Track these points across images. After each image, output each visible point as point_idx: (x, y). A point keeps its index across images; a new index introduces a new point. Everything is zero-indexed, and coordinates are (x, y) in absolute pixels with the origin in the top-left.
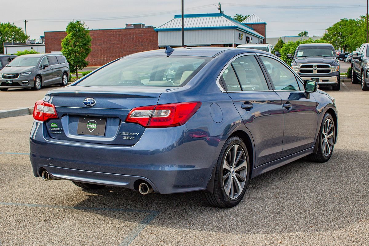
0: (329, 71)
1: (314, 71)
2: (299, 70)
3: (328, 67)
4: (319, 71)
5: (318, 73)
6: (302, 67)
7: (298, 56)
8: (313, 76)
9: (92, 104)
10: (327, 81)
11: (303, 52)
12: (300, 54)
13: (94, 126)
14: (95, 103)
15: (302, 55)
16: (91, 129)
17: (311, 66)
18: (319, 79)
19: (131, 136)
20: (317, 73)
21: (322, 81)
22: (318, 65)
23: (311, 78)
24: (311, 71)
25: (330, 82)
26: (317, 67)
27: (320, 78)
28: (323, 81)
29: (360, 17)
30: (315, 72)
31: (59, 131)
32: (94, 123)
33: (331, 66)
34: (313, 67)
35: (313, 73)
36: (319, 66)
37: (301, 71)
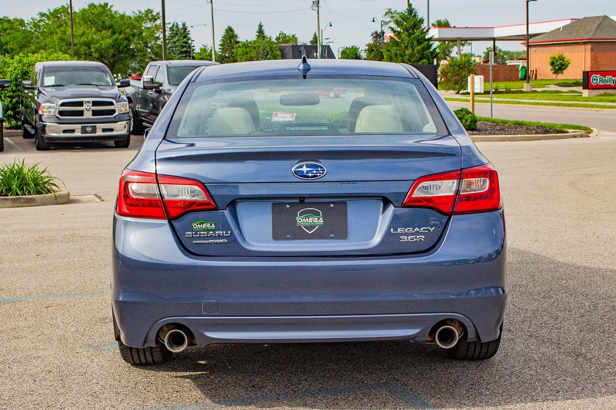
0: (113, 112)
1: (85, 112)
2: (57, 112)
3: (112, 104)
4: (95, 113)
5: (93, 115)
6: (63, 105)
7: (45, 85)
8: (85, 121)
9: (318, 175)
10: (112, 130)
11: (54, 77)
12: (50, 80)
13: (318, 221)
14: (326, 170)
15: (53, 83)
16: (310, 227)
17: (81, 104)
18: (97, 127)
19: (417, 233)
20: (92, 117)
21: (101, 130)
22: (93, 102)
23: (82, 126)
24: (81, 113)
25: (116, 131)
26: (91, 105)
27: (98, 125)
28: (104, 130)
29: (38, 15)
30: (88, 115)
31: (219, 237)
32: (317, 214)
33: (117, 102)
34: (84, 105)
35: (84, 117)
36: (95, 104)
37: (61, 113)
